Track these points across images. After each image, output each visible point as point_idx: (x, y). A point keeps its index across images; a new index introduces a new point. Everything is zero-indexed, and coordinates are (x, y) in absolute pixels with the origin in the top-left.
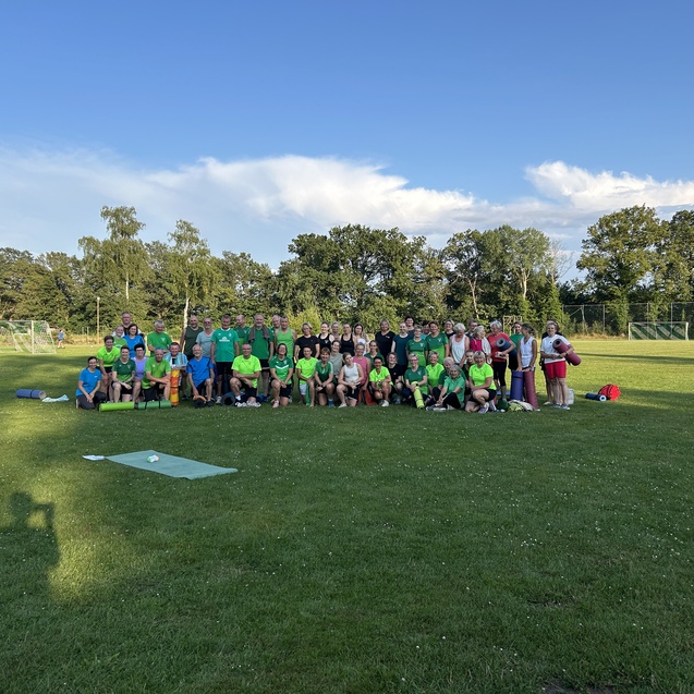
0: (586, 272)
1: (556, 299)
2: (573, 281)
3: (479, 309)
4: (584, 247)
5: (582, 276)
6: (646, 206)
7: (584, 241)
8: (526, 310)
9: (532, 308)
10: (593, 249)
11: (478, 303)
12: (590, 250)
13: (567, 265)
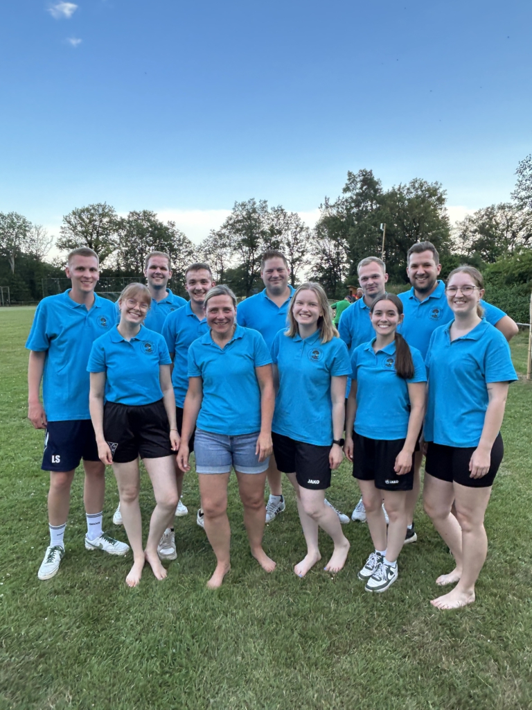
2: (55, 260)
4: (63, 232)
6: (107, 204)
7: (62, 228)
10: (70, 235)
12: (68, 235)
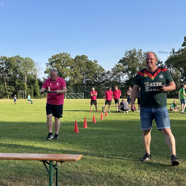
0: (47, 75)
1: (37, 84)
2: (43, 78)
3: (8, 87)
5: (46, 76)
6: (67, 53)
7: (47, 64)
8: (26, 88)
9: (28, 88)
10: (50, 67)
11: (7, 85)
13: (41, 72)
